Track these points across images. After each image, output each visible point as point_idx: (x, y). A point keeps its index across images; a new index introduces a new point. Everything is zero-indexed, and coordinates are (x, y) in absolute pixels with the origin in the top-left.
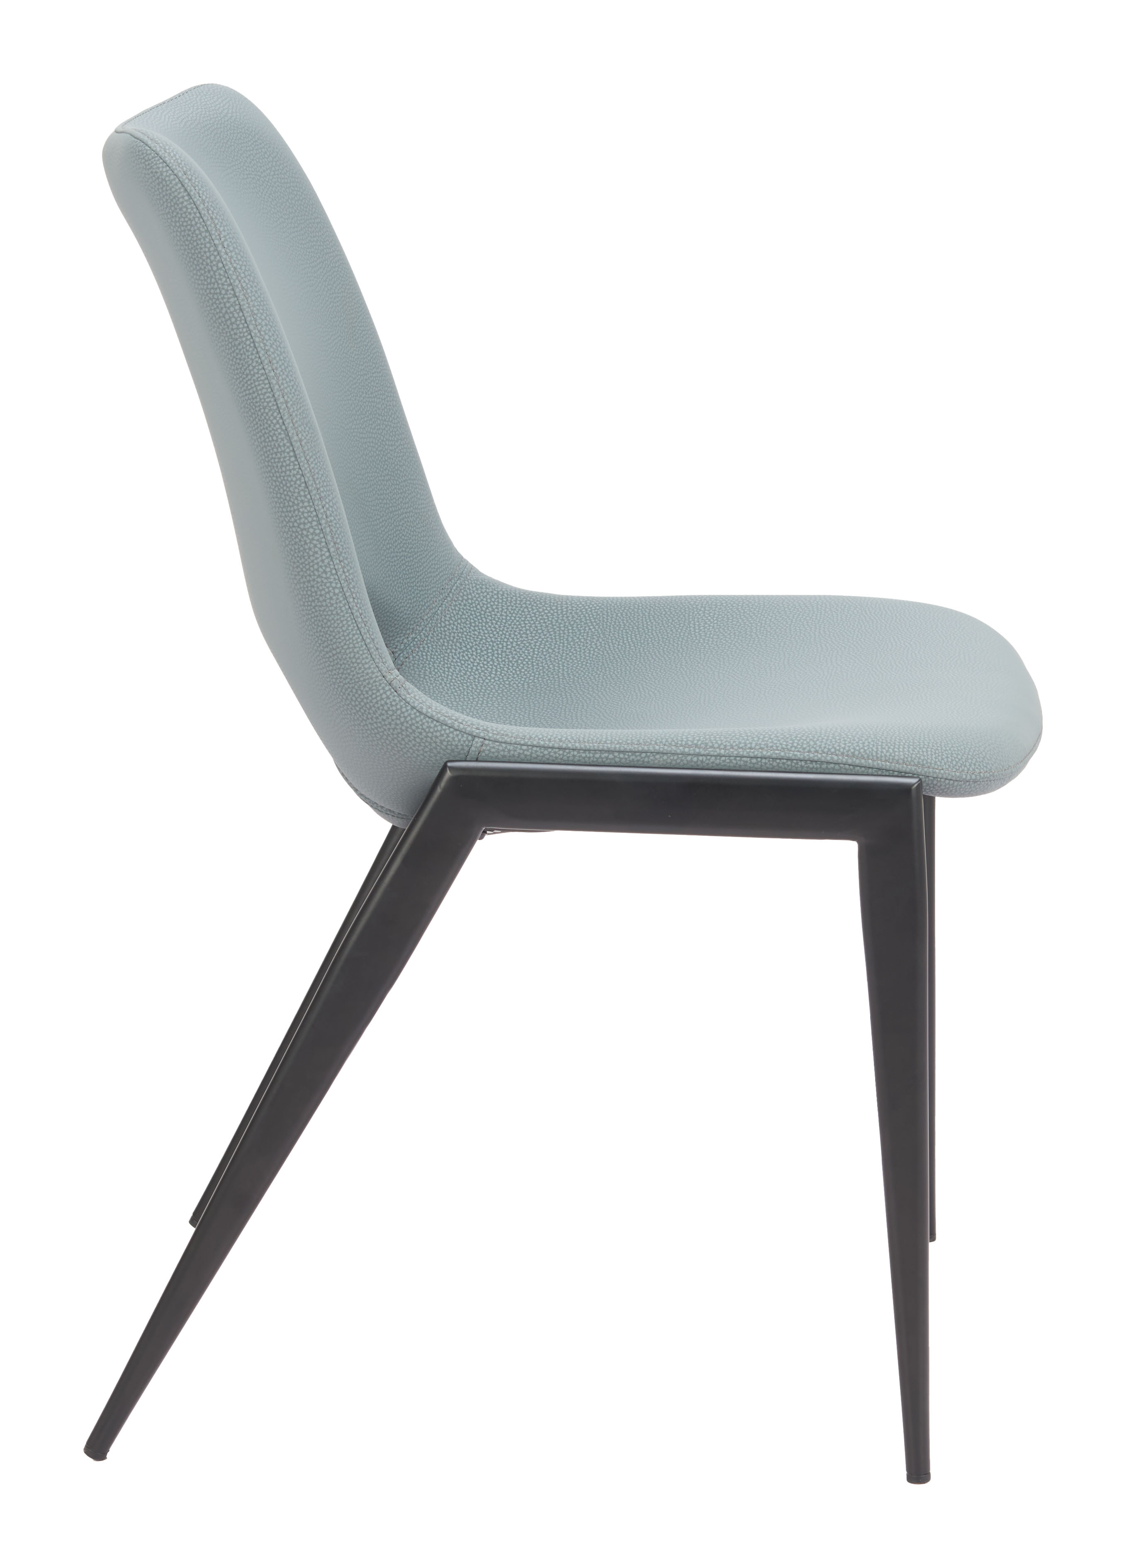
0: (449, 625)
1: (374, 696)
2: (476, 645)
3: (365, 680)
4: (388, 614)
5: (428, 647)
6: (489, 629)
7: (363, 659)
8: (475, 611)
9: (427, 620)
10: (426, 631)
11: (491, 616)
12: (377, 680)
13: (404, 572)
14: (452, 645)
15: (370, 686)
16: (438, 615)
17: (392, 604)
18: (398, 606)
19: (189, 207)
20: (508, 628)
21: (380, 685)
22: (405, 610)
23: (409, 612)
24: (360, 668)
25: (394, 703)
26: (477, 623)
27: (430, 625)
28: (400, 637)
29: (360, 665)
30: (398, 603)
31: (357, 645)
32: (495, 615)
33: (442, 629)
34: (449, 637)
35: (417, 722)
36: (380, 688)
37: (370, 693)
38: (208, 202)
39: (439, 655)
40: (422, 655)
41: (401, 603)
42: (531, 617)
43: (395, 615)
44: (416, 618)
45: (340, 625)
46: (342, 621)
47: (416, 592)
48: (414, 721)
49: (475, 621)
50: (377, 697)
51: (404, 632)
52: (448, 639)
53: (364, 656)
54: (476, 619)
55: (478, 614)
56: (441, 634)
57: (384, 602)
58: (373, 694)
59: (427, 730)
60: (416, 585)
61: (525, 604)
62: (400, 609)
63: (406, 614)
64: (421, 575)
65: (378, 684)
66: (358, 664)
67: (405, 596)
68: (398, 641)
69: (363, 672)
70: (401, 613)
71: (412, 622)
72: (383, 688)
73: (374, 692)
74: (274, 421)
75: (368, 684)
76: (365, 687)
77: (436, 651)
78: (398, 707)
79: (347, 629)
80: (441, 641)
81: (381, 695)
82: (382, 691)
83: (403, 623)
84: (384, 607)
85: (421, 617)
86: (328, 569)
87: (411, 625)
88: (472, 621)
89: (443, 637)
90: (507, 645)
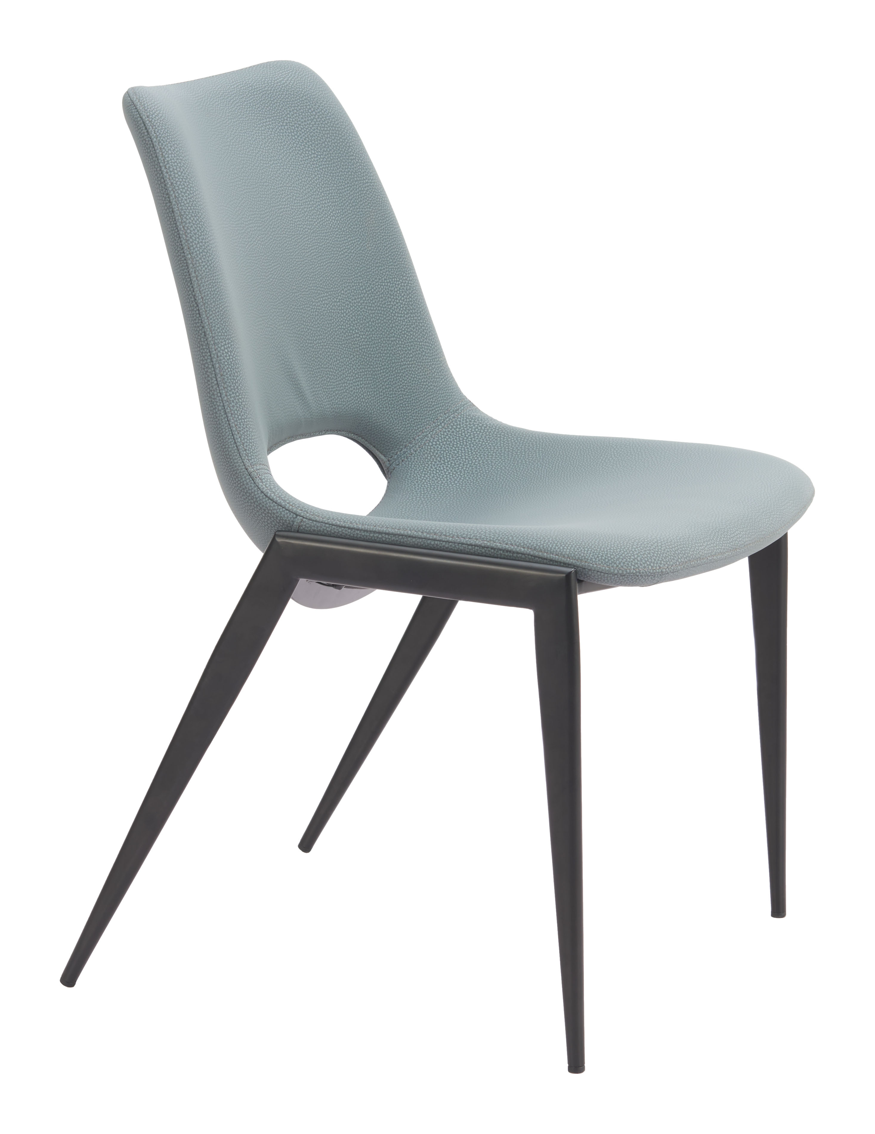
0: (435, 445)
1: (239, 482)
2: (452, 460)
3: (234, 471)
4: (384, 433)
5: (415, 459)
6: (466, 450)
7: (234, 456)
8: (459, 437)
9: (418, 440)
10: (415, 447)
11: (471, 441)
12: (242, 471)
13: (401, 405)
14: (433, 459)
15: (237, 475)
16: (428, 437)
17: (387, 427)
18: (393, 428)
19: (147, 140)
20: (481, 450)
21: (243, 475)
22: (399, 431)
23: (402, 433)
24: (231, 462)
25: (250, 488)
26: (458, 445)
27: (419, 444)
28: (395, 450)
29: (232, 460)
30: (393, 426)
31: (230, 446)
32: (475, 440)
33: (429, 447)
34: (433, 453)
35: (263, 502)
36: (243, 477)
37: (237, 480)
38: (160, 137)
39: (422, 465)
40: (409, 464)
41: (396, 426)
42: (500, 444)
43: (391, 435)
44: (409, 438)
45: (221, 432)
46: (222, 429)
47: (410, 420)
48: (261, 502)
49: (457, 444)
50: (241, 483)
51: (398, 447)
52: (432, 454)
53: (234, 454)
54: (459, 442)
55: (461, 439)
56: (427, 450)
57: (380, 425)
58: (239, 481)
59: (269, 508)
60: (411, 415)
61: (500, 434)
62: (394, 430)
63: (400, 434)
64: (417, 409)
65: (242, 474)
66: (231, 459)
67: (400, 422)
68: (393, 453)
69: (233, 465)
70: (395, 433)
71: (405, 441)
72: (245, 477)
73: (239, 479)
74: (188, 289)
75: (236, 473)
76: (234, 475)
77: (420, 462)
78: (253, 491)
79: (225, 435)
80: (426, 455)
81: (243, 482)
82: (244, 479)
83: (397, 441)
84: (380, 428)
85: (413, 438)
86: (215, 393)
87: (404, 442)
88: (455, 443)
89: (428, 452)
90: (476, 462)
